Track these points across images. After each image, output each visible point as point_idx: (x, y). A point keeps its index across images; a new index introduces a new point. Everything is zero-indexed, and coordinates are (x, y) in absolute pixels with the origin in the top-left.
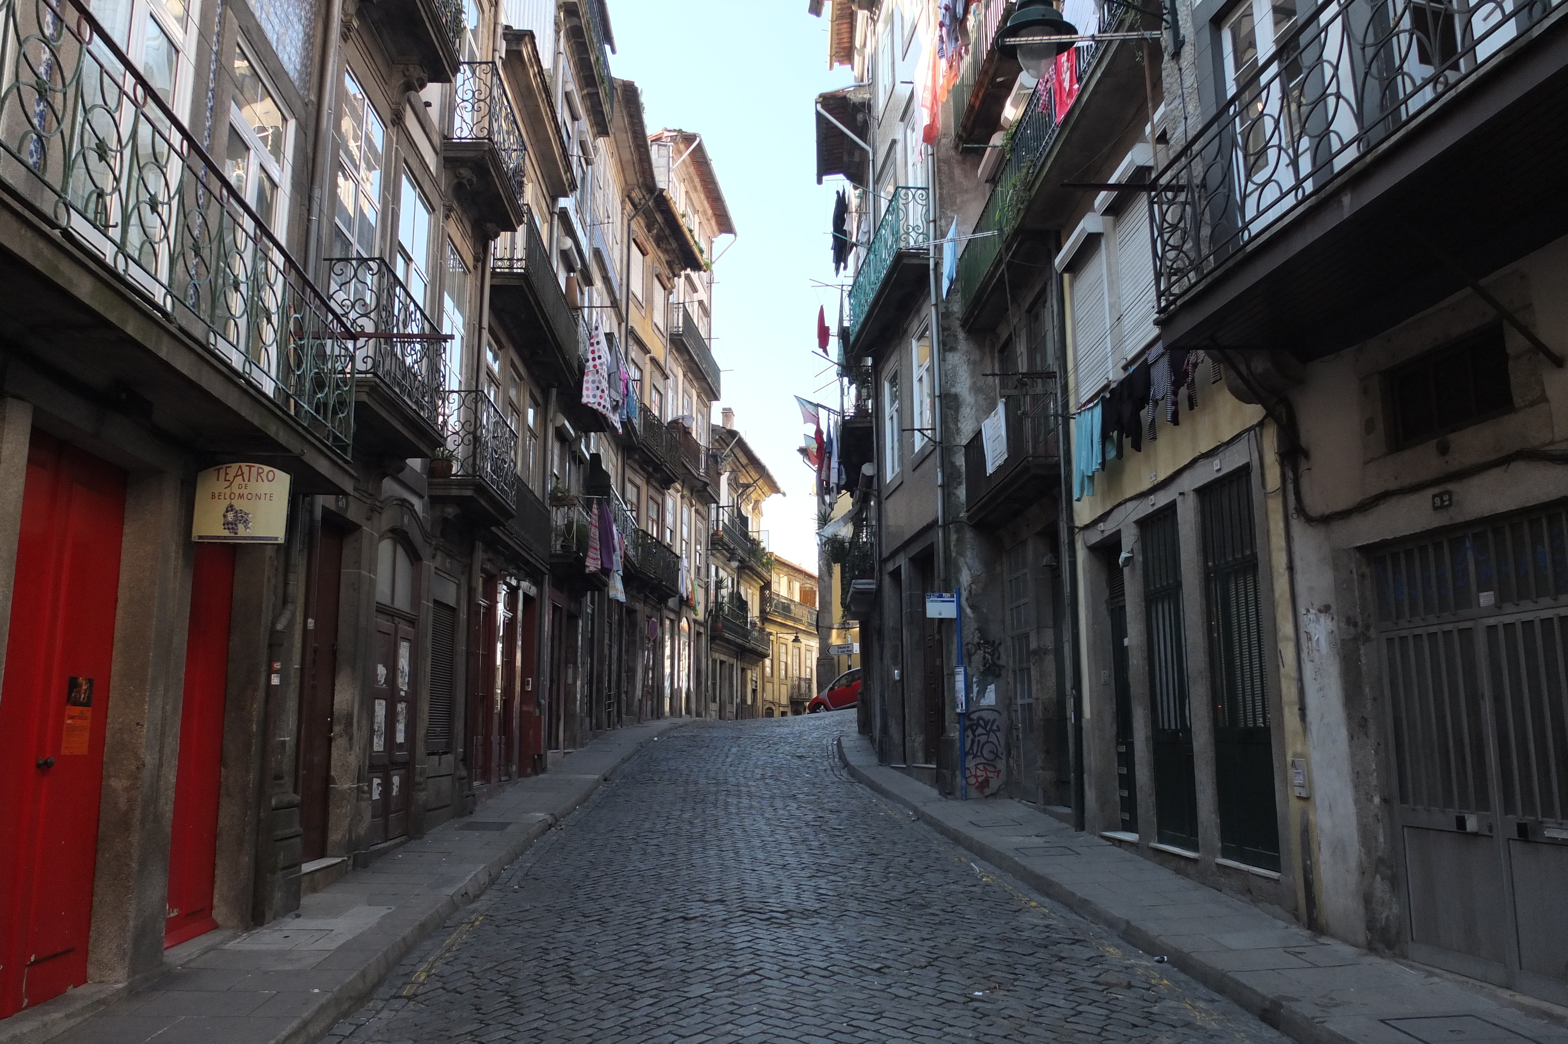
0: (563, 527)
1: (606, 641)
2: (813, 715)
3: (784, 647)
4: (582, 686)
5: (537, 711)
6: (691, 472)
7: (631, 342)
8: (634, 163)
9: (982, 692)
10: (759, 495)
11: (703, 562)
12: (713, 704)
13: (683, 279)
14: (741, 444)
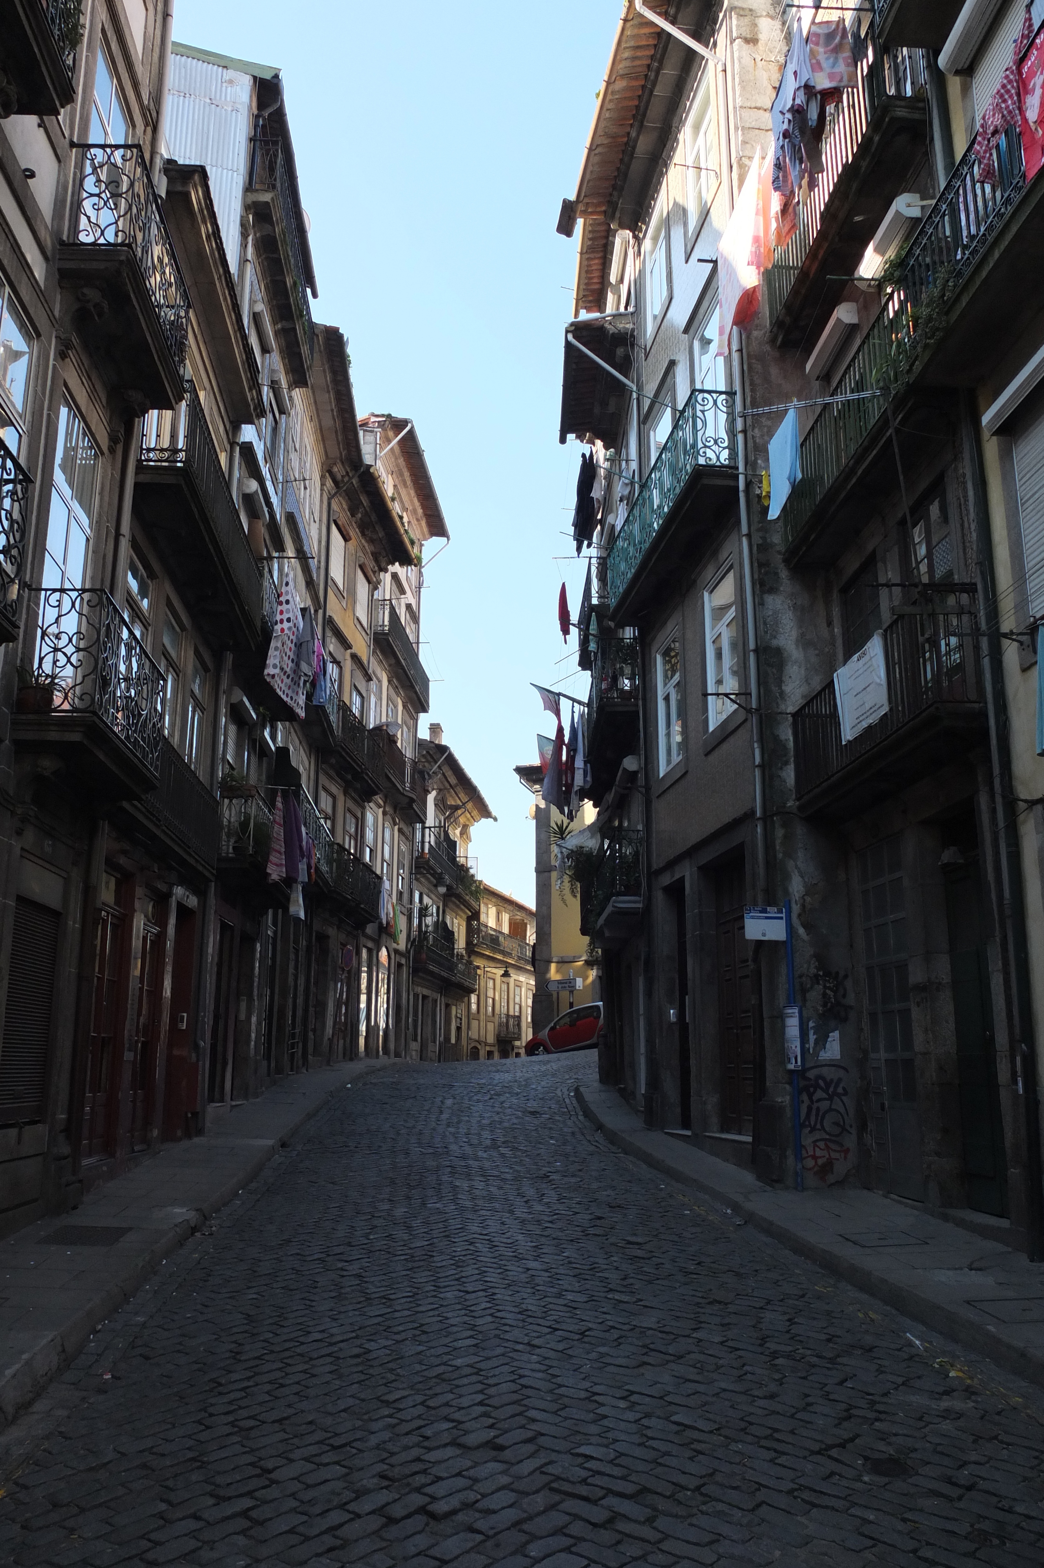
0: (237, 825)
1: (291, 970)
2: (534, 1058)
3: (491, 982)
4: (259, 1023)
5: (194, 1055)
6: (396, 786)
7: (329, 633)
8: (336, 432)
9: (822, 1041)
10: (468, 820)
11: (406, 887)
12: (414, 1043)
13: (388, 576)
14: (452, 762)
